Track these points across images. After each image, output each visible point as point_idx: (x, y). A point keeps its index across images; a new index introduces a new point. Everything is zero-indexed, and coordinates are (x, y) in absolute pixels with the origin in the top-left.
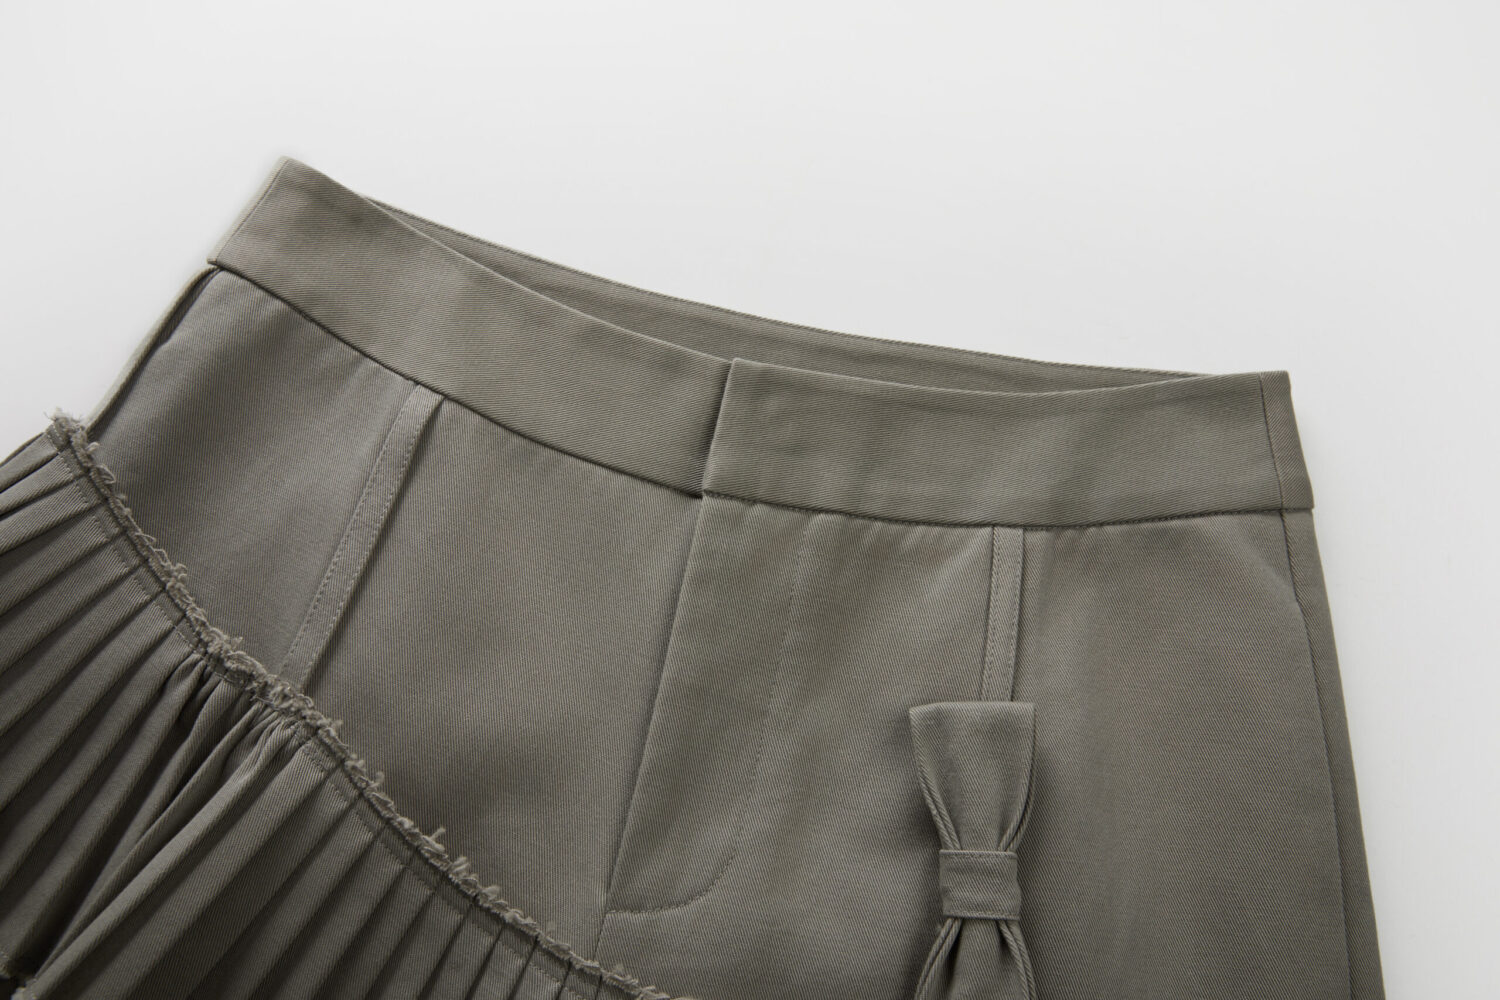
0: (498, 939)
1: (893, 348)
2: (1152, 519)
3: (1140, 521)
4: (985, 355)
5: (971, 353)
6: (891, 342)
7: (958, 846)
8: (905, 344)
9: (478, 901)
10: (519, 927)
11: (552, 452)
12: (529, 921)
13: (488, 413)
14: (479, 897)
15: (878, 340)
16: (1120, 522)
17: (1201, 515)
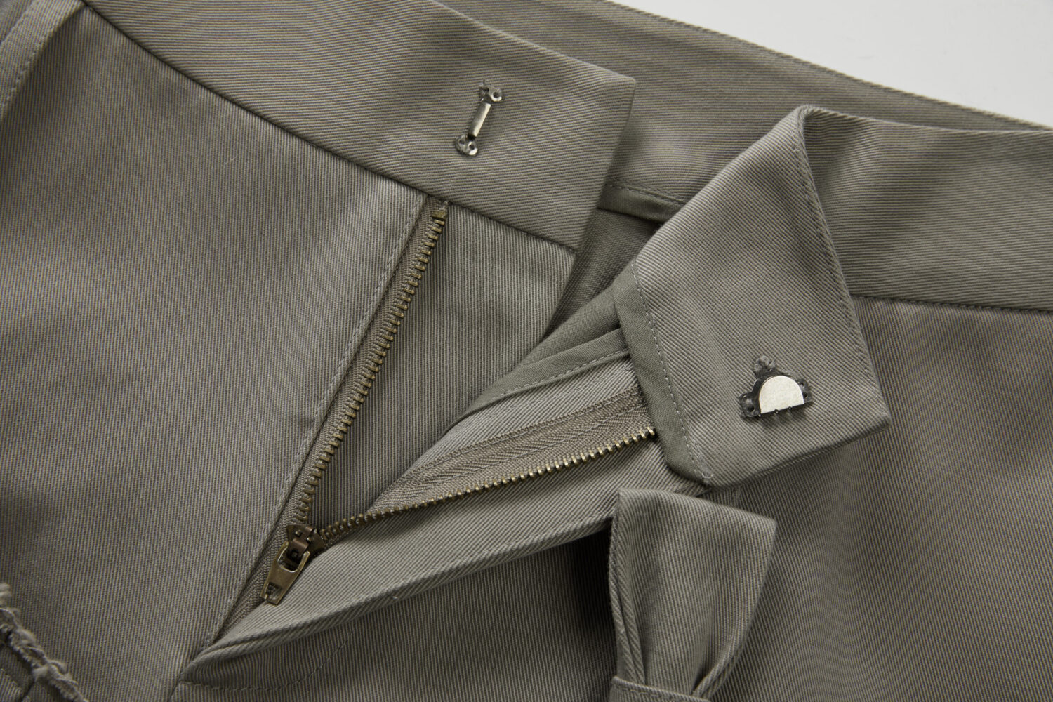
0: (26, 694)
1: (671, 29)
2: (959, 305)
3: (942, 304)
4: (788, 58)
5: (770, 52)
6: (671, 22)
7: (642, 678)
8: (688, 26)
9: (10, 640)
10: (53, 683)
11: (211, 95)
12: (67, 678)
13: (135, 35)
14: (11, 636)
15: (655, 17)
16: (917, 302)
17: (1021, 310)
